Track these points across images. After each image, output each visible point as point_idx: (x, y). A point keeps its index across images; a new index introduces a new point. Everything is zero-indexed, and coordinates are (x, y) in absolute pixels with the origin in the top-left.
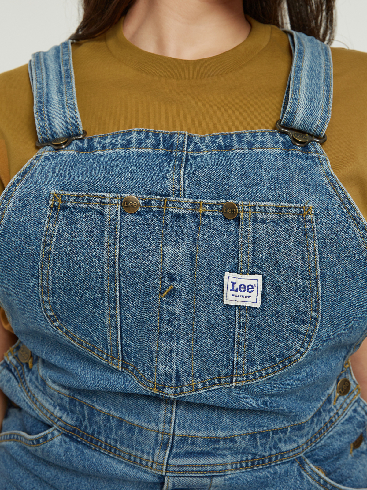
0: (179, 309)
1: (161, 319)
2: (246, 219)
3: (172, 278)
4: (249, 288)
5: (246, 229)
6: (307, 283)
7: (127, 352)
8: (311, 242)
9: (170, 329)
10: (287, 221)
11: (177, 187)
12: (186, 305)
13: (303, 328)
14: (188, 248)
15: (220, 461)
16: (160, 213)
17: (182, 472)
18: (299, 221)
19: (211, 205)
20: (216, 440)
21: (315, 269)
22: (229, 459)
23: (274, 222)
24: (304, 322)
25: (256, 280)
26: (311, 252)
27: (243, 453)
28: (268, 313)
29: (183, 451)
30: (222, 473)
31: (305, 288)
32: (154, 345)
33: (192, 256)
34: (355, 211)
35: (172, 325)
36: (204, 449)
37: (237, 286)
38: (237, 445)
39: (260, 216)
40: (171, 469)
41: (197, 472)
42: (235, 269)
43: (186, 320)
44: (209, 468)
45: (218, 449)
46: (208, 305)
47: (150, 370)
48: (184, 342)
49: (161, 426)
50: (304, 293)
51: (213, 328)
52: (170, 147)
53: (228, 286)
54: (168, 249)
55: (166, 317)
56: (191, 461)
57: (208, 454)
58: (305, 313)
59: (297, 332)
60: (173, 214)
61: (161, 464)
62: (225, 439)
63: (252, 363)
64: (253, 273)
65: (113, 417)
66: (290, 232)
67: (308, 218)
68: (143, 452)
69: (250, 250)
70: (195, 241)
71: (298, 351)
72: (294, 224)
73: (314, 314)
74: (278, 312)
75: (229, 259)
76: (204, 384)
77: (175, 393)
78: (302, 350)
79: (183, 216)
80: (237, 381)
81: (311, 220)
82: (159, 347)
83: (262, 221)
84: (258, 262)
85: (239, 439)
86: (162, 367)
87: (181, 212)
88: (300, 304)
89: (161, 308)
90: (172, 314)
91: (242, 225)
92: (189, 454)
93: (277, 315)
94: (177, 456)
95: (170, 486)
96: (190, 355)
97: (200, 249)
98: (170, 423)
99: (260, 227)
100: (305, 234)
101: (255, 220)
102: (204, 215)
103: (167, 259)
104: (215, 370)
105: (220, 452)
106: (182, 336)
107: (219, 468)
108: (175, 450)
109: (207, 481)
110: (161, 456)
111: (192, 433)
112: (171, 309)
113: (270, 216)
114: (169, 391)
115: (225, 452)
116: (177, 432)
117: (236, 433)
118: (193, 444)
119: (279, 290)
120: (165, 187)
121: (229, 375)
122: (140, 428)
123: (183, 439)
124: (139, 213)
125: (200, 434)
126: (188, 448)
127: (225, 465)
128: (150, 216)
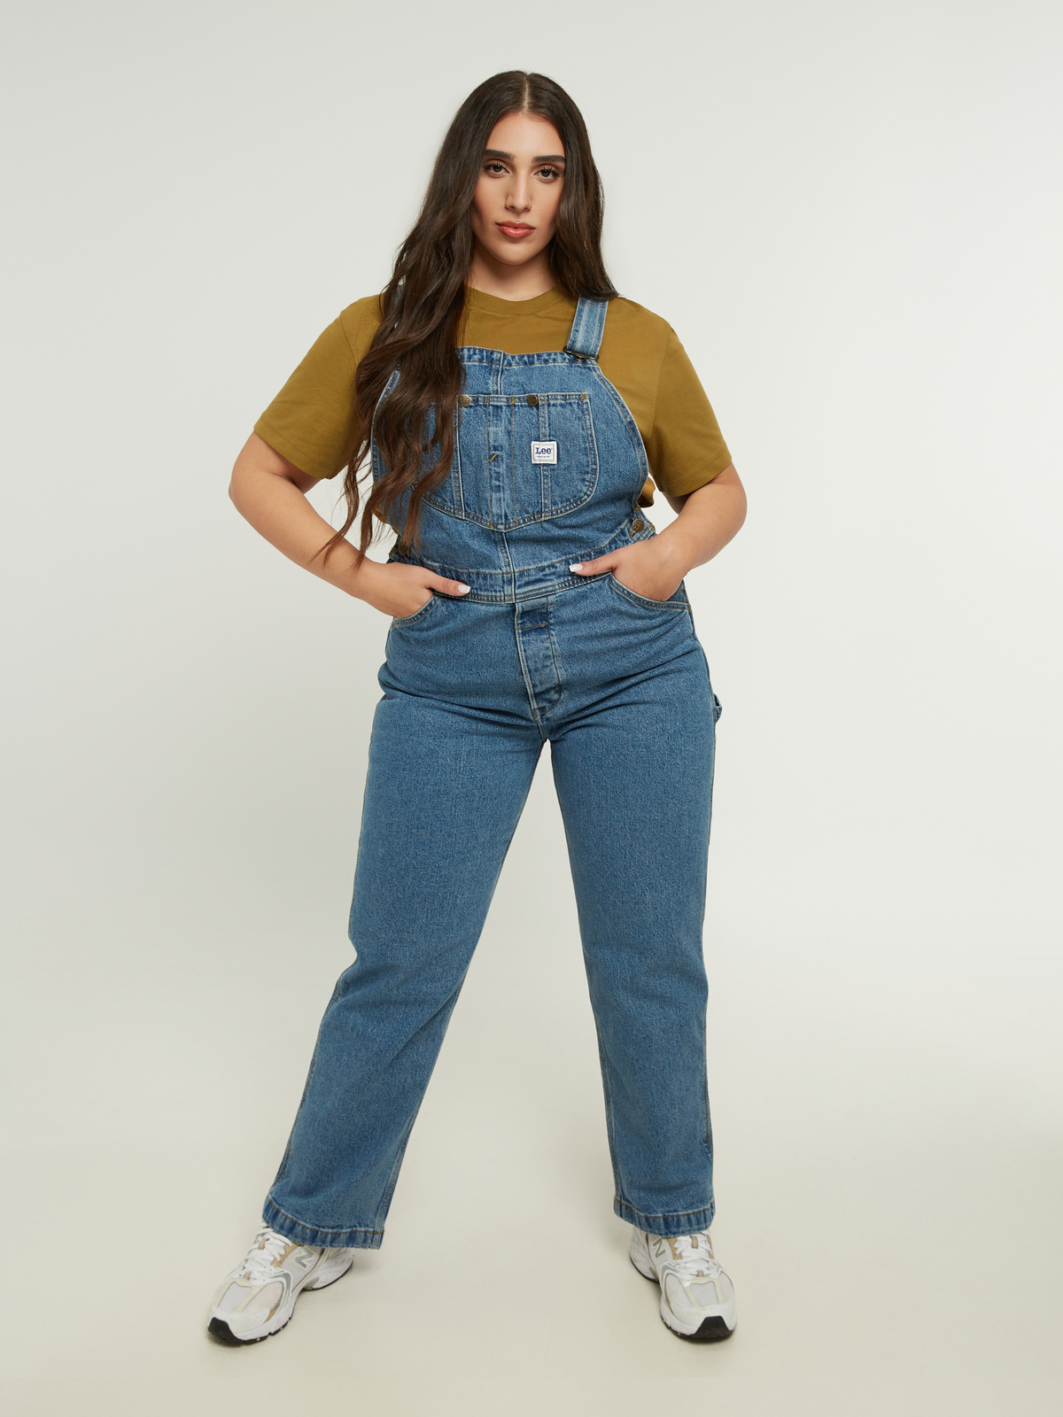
0: (502, 469)
1: (491, 477)
2: (543, 405)
3: (496, 449)
4: (548, 451)
5: (544, 411)
6: (587, 445)
7: (468, 505)
8: (587, 417)
9: (497, 483)
10: (570, 404)
11: (495, 388)
12: (507, 467)
13: (588, 477)
14: (506, 428)
15: (549, 584)
16: (485, 406)
17: (526, 597)
18: (578, 403)
19: (519, 398)
20: (543, 569)
21: (591, 435)
22: (556, 581)
23: (562, 405)
24: (588, 473)
25: (553, 445)
26: (588, 424)
27: (564, 576)
28: (562, 467)
29: (523, 582)
30: (553, 592)
31: (586, 448)
32: (488, 495)
33: (509, 433)
34: (617, 395)
35: (499, 481)
36: (537, 577)
37: (540, 450)
38: (558, 570)
39: (552, 402)
40: (518, 597)
41: (536, 595)
42: (537, 439)
43: (508, 477)
44: (544, 590)
45: (546, 575)
46: (522, 465)
47: (487, 513)
48: (508, 492)
49: (504, 569)
50: (585, 451)
51: (526, 481)
52: (491, 361)
53: (534, 451)
54: (492, 429)
55: (494, 475)
56: (530, 588)
57: (540, 580)
58: (588, 466)
59: (584, 480)
60: (493, 406)
61: (511, 595)
62: (549, 567)
63: (554, 503)
64: (550, 441)
65: (473, 573)
66: (573, 411)
67: (585, 401)
68: (496, 592)
69: (547, 425)
70: (510, 423)
71: (585, 494)
72: (575, 406)
73: (594, 467)
74: (568, 466)
75: (534, 433)
76: (524, 520)
77: (505, 528)
78: (589, 493)
79: (501, 407)
80: (545, 516)
81: (587, 403)
82: (491, 496)
83: (554, 405)
84: (553, 433)
85: (558, 565)
86: (495, 510)
87: (499, 404)
88: (583, 459)
89: (490, 469)
90: (498, 473)
91: (541, 409)
92: (528, 584)
93: (568, 468)
94: (520, 587)
95: (521, 609)
96: (513, 501)
97: (514, 428)
98: (509, 565)
99: (552, 409)
100: (583, 412)
101: (549, 405)
102: (515, 406)
103: (491, 436)
104: (530, 510)
105: (548, 578)
106: (506, 487)
107: (551, 589)
108: (517, 583)
109: (544, 600)
110: (509, 590)
111: (526, 568)
112: (497, 470)
113: (559, 402)
114: (500, 527)
115: (551, 577)
116: (516, 570)
117: (554, 561)
118: (528, 576)
119: (568, 451)
120: (487, 389)
121: (540, 512)
122: (491, 575)
123: (522, 574)
124: (471, 407)
125: (531, 567)
126: (526, 579)
127: (553, 586)
128: (478, 408)
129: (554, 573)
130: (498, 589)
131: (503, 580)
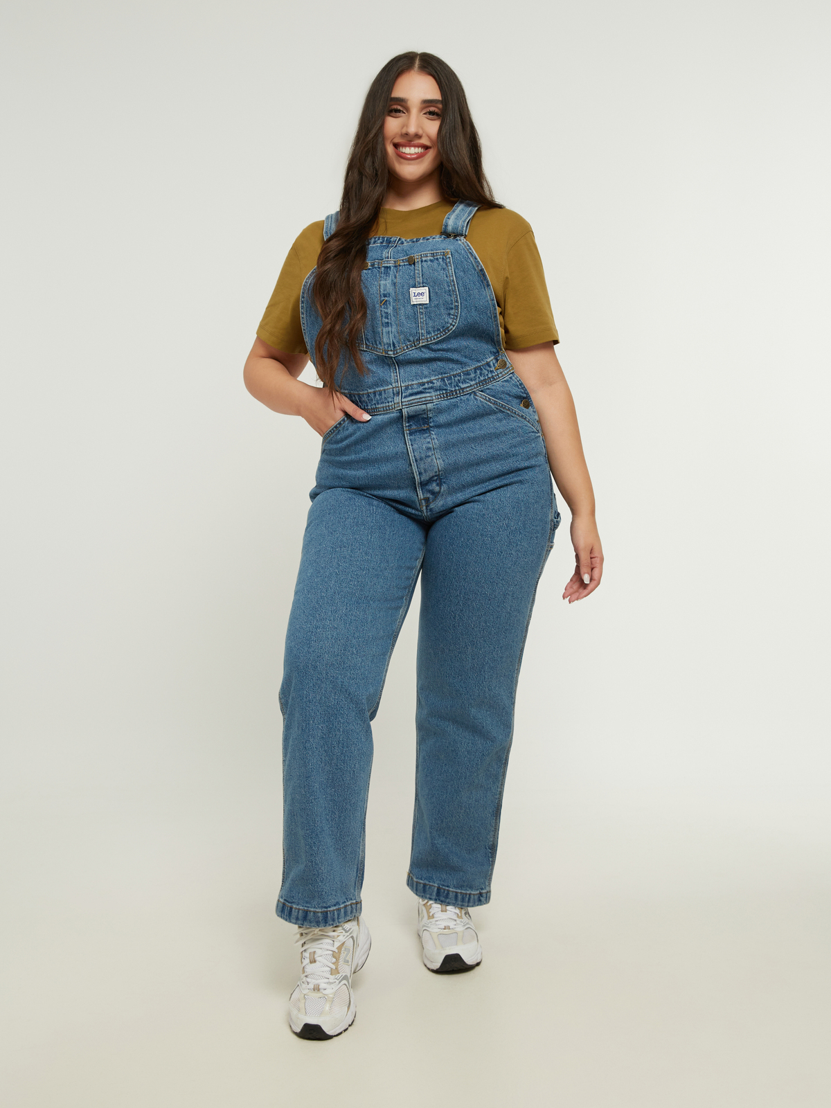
0: (390, 310)
1: (382, 316)
2: (418, 262)
3: (385, 296)
4: (422, 294)
5: (418, 266)
6: (450, 288)
7: (368, 340)
8: (450, 268)
9: (387, 321)
10: (437, 259)
11: (387, 255)
12: (393, 308)
13: (452, 312)
14: (392, 281)
15: (428, 395)
16: (379, 268)
17: (410, 405)
18: (443, 258)
19: (403, 260)
20: (423, 384)
21: (453, 280)
22: (433, 394)
23: (431, 261)
24: (452, 309)
25: (425, 290)
26: (450, 273)
27: (440, 390)
28: (433, 305)
29: (408, 394)
30: (431, 401)
31: (449, 291)
32: (380, 330)
33: (394, 284)
35: (388, 319)
36: (419, 390)
37: (416, 294)
38: (435, 385)
39: (424, 259)
40: (404, 404)
41: (418, 402)
42: (414, 286)
43: (394, 316)
44: (424, 399)
45: (425, 389)
46: (404, 307)
47: (380, 343)
48: (394, 327)
49: (394, 385)
50: (449, 293)
51: (408, 317)
52: (390, 242)
53: (412, 295)
54: (382, 282)
55: (384, 315)
56: (413, 397)
57: (421, 392)
58: (452, 304)
59: (449, 314)
60: (385, 267)
61: (398, 403)
62: (428, 382)
63: (429, 333)
64: (423, 287)
66: (439, 264)
67: (448, 256)
68: (389, 402)
69: (421, 275)
70: (395, 277)
71: (451, 324)
72: (441, 260)
73: (456, 304)
74: (437, 304)
75: (411, 282)
76: (407, 347)
77: (394, 354)
78: (454, 323)
79: (390, 267)
80: (423, 343)
81: (449, 258)
82: (382, 330)
83: (425, 261)
84: (425, 281)
85: (435, 381)
86: (385, 340)
87: (388, 265)
88: (448, 298)
89: (381, 311)
90: (387, 313)
91: (416, 265)
92: (411, 395)
93: (437, 306)
94: (405, 397)
95: (406, 413)
96: (398, 333)
97: (398, 280)
98: (398, 382)
99: (424, 264)
100: (446, 264)
101: (422, 261)
102: (400, 266)
103: (382, 287)
104: (411, 339)
105: (427, 391)
106: (393, 323)
107: (429, 398)
108: (403, 394)
109: (424, 407)
110: (397, 399)
111: (410, 383)
112: (386, 311)
113: (429, 258)
114: (390, 353)
115: (429, 391)
116: (402, 385)
117: (432, 378)
118: (412, 389)
119: (437, 293)
120: (381, 256)
121: (419, 340)
122: (385, 390)
123: (407, 388)
124: (369, 269)
125: (414, 383)
126: (410, 391)
127: (432, 397)
128: (374, 269)
129: (432, 388)
130: (390, 400)
131: (393, 393)
